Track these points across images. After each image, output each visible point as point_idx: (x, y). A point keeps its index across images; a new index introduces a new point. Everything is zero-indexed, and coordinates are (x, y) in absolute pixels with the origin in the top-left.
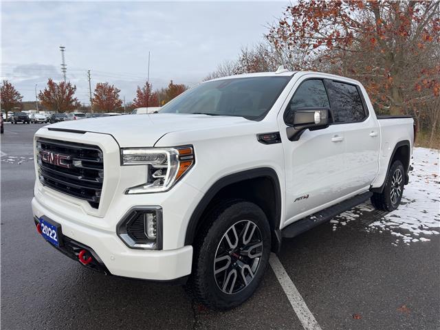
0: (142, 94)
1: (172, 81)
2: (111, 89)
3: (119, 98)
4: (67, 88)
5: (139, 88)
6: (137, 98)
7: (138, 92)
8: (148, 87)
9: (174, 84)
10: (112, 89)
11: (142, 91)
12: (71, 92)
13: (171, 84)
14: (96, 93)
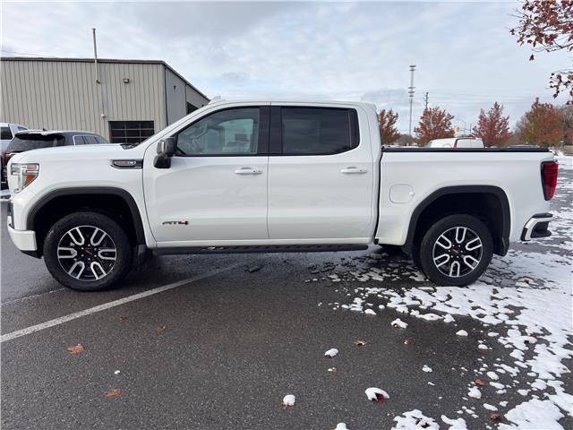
0: (485, 120)
1: (537, 99)
2: (441, 116)
3: (452, 127)
4: (388, 116)
5: (482, 112)
6: (478, 126)
7: (481, 117)
8: (498, 109)
9: (541, 102)
10: (444, 115)
11: (487, 116)
12: (392, 122)
13: (536, 104)
14: (421, 121)
